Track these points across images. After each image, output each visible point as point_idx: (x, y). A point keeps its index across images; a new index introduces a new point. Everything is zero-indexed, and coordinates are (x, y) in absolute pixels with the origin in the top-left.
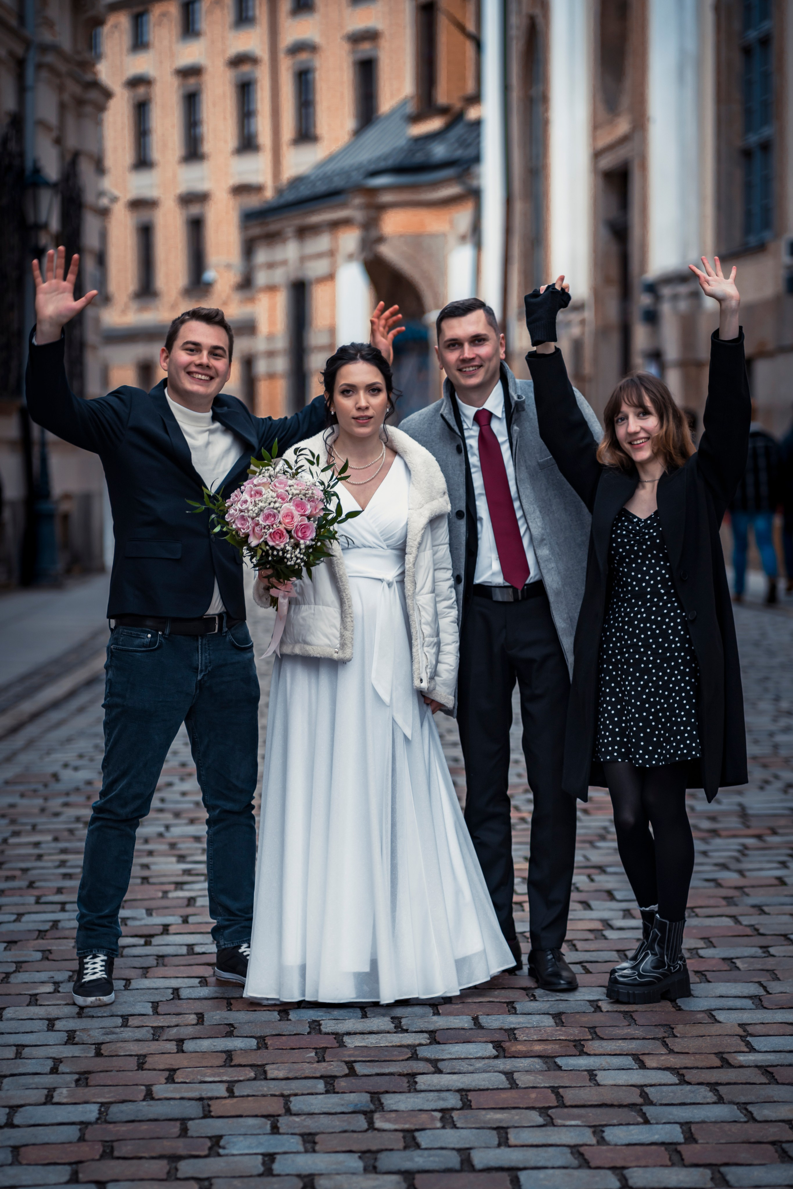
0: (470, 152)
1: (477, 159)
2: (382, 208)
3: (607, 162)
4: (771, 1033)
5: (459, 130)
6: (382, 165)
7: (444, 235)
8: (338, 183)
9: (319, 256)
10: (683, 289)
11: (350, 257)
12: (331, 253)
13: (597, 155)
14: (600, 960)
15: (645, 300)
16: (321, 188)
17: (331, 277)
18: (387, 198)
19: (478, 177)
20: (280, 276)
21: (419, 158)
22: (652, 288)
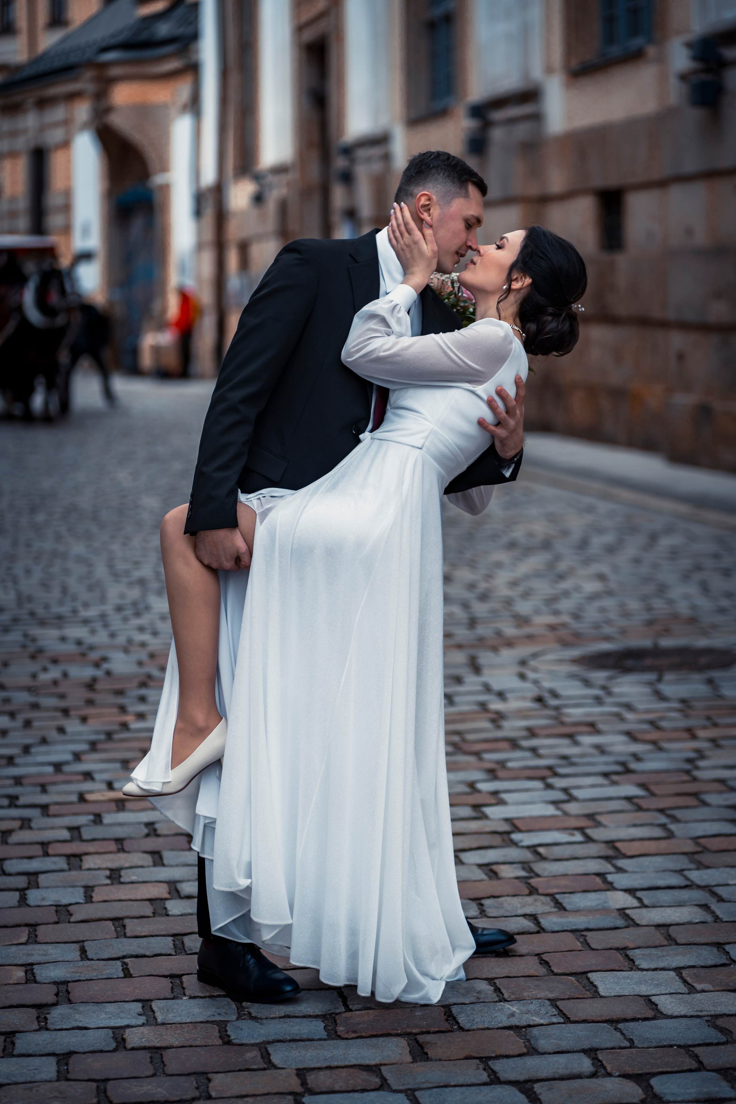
0: (190, 30)
1: (195, 36)
2: (112, 81)
3: (308, 35)
4: (337, 1088)
5: (180, 12)
6: (113, 41)
7: (165, 106)
8: (73, 59)
9: (56, 125)
10: (375, 151)
11: (84, 127)
12: (67, 123)
13: (299, 29)
14: (148, 953)
15: (340, 163)
16: (58, 63)
17: (66, 144)
18: (115, 71)
19: (197, 51)
20: (22, 143)
21: (144, 36)
22: (348, 151)
